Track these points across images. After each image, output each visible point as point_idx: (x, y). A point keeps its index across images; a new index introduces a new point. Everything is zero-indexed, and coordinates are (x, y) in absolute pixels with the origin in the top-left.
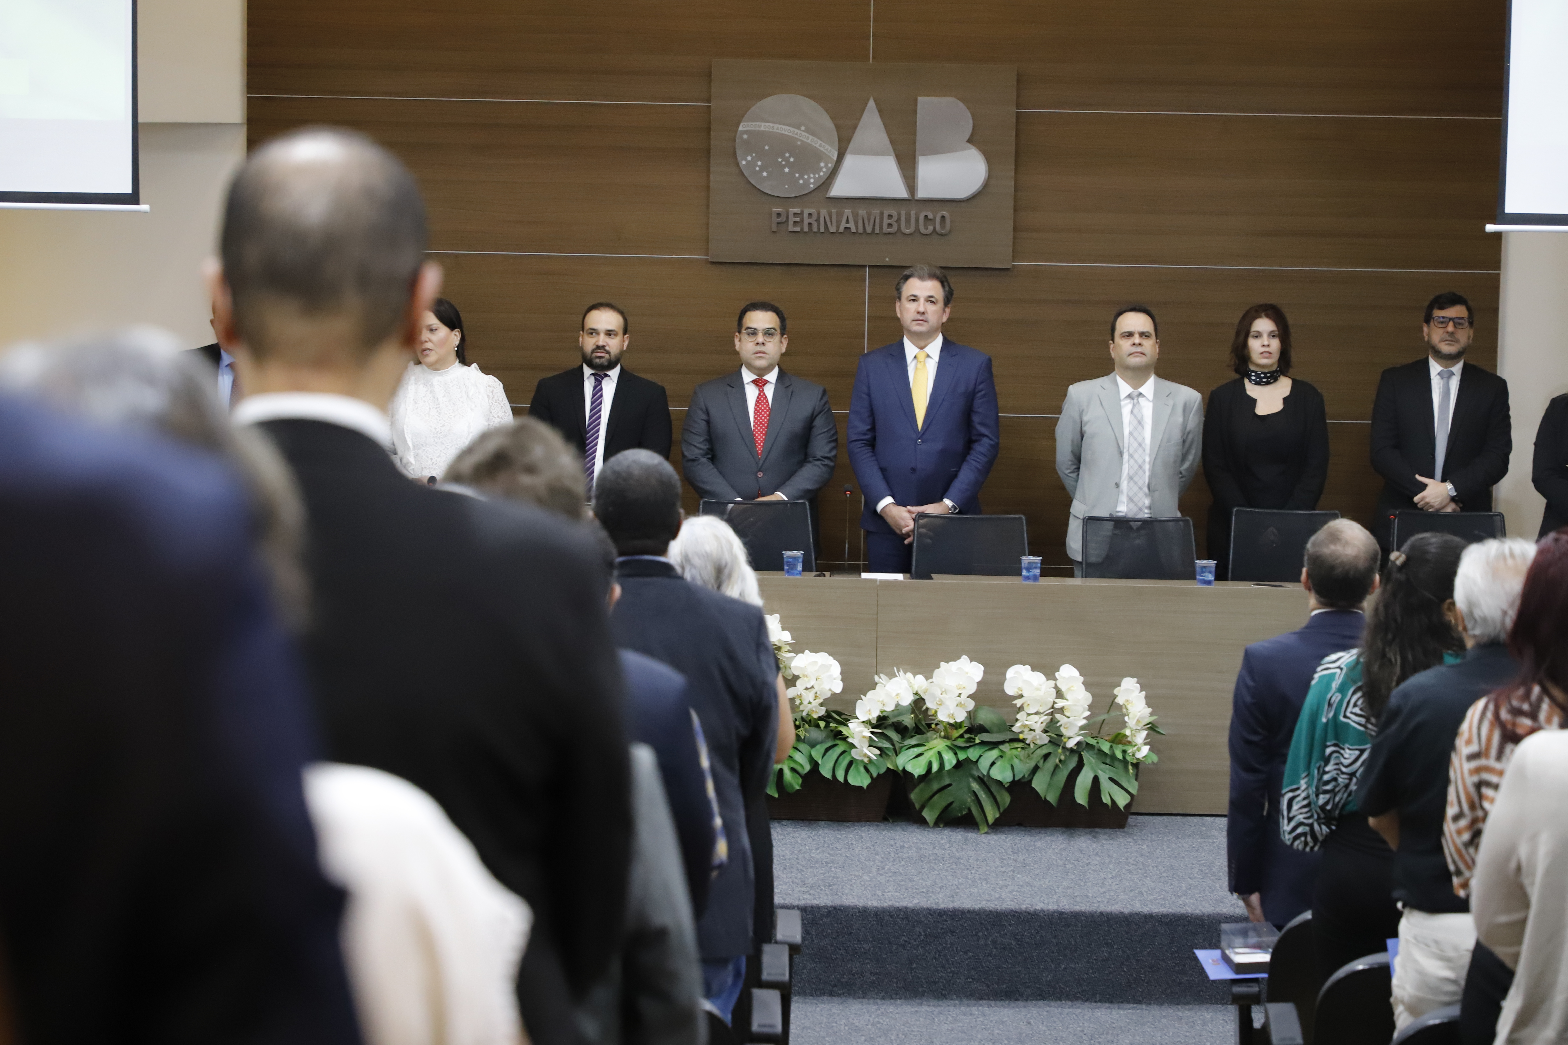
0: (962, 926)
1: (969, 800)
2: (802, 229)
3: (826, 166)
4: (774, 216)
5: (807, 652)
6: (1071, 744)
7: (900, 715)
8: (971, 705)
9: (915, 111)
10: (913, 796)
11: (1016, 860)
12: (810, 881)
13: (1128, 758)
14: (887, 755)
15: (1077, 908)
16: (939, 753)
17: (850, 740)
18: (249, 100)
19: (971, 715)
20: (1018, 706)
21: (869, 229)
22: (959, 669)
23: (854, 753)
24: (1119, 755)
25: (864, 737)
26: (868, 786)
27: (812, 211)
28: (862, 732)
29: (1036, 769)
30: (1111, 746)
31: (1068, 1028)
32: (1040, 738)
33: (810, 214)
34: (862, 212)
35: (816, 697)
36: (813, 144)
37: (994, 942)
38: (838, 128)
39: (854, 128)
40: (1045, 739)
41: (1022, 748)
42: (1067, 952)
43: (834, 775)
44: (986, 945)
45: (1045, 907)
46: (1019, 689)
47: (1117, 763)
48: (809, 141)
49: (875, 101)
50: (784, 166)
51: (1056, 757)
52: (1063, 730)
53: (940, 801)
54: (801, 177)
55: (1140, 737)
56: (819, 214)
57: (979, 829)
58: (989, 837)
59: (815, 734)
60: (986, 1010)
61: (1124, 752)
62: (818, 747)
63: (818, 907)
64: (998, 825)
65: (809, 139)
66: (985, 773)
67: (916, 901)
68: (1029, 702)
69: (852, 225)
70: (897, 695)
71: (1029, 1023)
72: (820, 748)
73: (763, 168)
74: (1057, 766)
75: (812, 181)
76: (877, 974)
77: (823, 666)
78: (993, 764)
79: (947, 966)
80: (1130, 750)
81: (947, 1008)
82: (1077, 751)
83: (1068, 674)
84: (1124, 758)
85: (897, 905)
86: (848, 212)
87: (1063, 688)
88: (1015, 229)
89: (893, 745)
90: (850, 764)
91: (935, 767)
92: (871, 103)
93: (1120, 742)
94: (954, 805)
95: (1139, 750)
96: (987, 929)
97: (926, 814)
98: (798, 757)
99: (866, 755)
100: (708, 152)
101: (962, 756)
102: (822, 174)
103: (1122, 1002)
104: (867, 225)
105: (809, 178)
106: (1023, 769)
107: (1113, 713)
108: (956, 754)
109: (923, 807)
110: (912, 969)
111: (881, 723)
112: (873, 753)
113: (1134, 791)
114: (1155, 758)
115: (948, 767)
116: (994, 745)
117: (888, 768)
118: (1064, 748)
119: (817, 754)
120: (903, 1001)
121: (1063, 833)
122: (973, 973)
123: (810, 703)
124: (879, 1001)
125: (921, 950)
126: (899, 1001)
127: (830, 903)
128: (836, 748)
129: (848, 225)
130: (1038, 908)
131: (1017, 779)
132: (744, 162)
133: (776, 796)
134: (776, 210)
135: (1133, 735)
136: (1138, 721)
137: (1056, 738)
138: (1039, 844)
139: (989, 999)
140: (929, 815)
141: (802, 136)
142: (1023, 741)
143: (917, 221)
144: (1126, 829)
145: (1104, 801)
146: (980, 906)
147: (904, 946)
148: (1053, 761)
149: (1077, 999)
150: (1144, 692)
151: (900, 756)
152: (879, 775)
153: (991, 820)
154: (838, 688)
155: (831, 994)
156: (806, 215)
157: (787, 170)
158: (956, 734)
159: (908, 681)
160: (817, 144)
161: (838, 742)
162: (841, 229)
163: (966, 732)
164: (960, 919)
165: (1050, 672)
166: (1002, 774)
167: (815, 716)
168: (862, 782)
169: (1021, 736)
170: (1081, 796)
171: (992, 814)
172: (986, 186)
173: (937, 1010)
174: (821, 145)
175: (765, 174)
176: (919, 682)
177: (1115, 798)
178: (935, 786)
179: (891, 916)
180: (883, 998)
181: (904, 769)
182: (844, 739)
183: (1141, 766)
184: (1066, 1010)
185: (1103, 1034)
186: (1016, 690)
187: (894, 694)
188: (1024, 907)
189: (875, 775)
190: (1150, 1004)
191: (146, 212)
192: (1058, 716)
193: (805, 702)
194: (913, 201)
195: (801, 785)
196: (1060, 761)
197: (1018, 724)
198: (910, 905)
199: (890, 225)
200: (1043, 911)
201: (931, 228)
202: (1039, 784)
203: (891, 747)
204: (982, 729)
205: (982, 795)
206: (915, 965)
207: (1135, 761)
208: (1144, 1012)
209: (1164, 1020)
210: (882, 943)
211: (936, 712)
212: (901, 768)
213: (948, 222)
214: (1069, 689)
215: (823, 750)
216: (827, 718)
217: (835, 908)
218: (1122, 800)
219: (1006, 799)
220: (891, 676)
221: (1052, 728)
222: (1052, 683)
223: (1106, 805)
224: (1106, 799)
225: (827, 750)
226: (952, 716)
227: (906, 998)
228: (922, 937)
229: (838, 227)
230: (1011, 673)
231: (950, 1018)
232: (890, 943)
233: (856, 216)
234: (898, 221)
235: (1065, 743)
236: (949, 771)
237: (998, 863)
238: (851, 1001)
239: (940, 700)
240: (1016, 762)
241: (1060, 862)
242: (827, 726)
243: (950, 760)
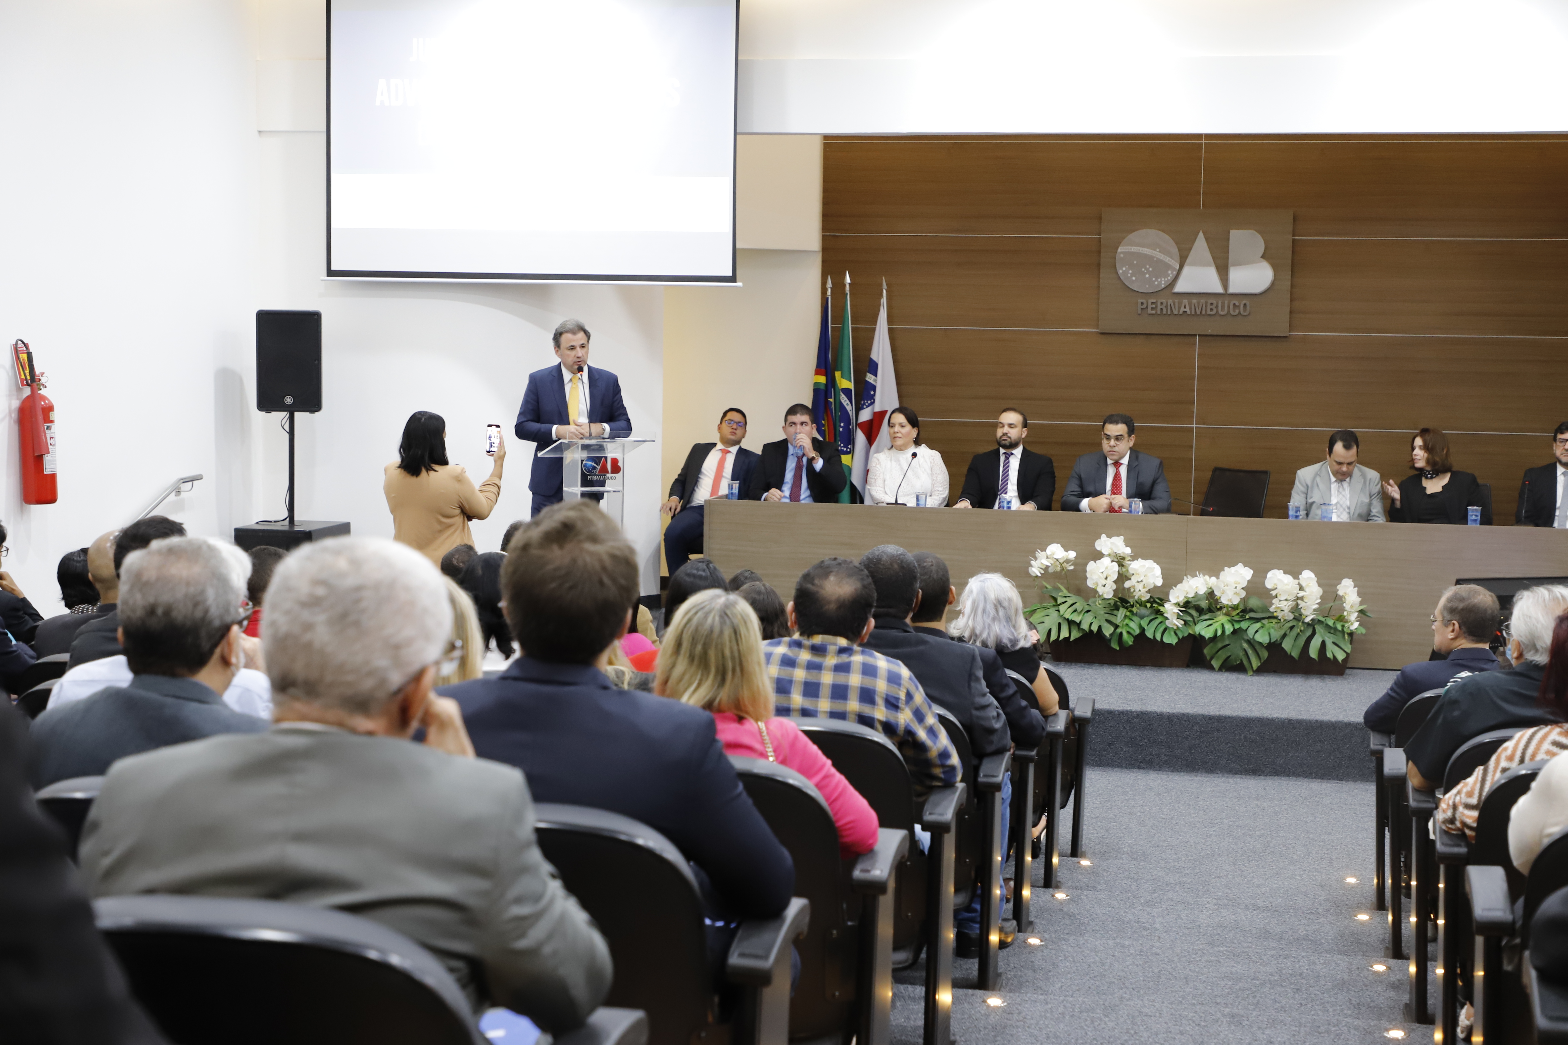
0: (1224, 726)
1: (1241, 654)
2: (1156, 313)
3: (1172, 273)
4: (1139, 304)
5: (1140, 559)
6: (1308, 620)
7: (1199, 600)
8: (1243, 594)
9: (1228, 239)
10: (1206, 651)
11: (1267, 691)
12: (1130, 697)
13: (1345, 630)
14: (1189, 625)
15: (1300, 717)
16: (1222, 624)
17: (1165, 615)
18: (823, 235)
19: (1243, 600)
20: (1274, 595)
21: (1198, 312)
22: (1236, 571)
23: (1167, 623)
24: (1340, 628)
25: (1174, 613)
26: (1176, 643)
27: (1164, 301)
28: (1172, 610)
29: (1284, 636)
30: (1334, 622)
31: (1290, 792)
32: (1288, 616)
33: (1162, 303)
34: (1195, 301)
35: (1144, 587)
36: (1164, 259)
37: (1245, 737)
38: (1179, 250)
39: (1190, 249)
40: (1291, 617)
41: (1276, 622)
42: (1294, 745)
43: (1154, 637)
44: (1240, 739)
45: (1280, 716)
46: (1275, 584)
47: (1338, 633)
48: (1161, 258)
49: (1204, 233)
50: (1146, 273)
51: (1298, 628)
52: (1302, 610)
53: (1223, 655)
54: (1156, 280)
55: (1353, 617)
56: (1167, 303)
57: (1247, 673)
58: (1254, 678)
59: (1143, 611)
60: (1239, 780)
61: (1343, 626)
62: (1145, 619)
63: (1131, 712)
64: (1261, 670)
65: (1162, 257)
66: (1251, 637)
67: (1195, 710)
68: (1280, 593)
69: (1187, 309)
70: (1197, 587)
71: (1265, 789)
72: (1147, 620)
73: (1132, 275)
74: (1298, 634)
75: (1163, 282)
76: (1168, 755)
77: (1149, 568)
78: (1257, 631)
79: (1214, 752)
80: (1346, 625)
81: (1214, 779)
82: (1312, 625)
83: (1308, 576)
84: (1343, 629)
85: (1183, 712)
86: (1185, 302)
87: (1304, 585)
88: (1291, 312)
89: (1194, 619)
90: (1165, 630)
91: (1219, 633)
92: (1201, 235)
93: (1341, 621)
94: (1231, 657)
95: (1352, 624)
96: (1241, 729)
97: (1213, 663)
98: (1132, 624)
99: (1175, 624)
100: (1099, 265)
101: (1237, 626)
102: (1169, 278)
103: (1330, 779)
104: (1197, 309)
105: (1161, 281)
106: (1276, 635)
107: (1337, 603)
108: (1233, 625)
109: (1212, 658)
110: (1192, 753)
111: (1187, 606)
112: (1179, 623)
113: (1349, 651)
114: (1363, 631)
115: (1228, 632)
116: (1258, 620)
117: (1189, 633)
118: (1303, 622)
119: (1144, 623)
120: (1185, 773)
121: (1302, 677)
122: (1231, 757)
123: (1140, 591)
124: (1169, 773)
125: (1197, 741)
126: (1182, 774)
127: (1139, 710)
128: (1156, 620)
129: (1185, 310)
130: (1275, 716)
131: (1272, 641)
132: (1121, 271)
133: (1118, 649)
134: (1140, 301)
135: (1349, 615)
136: (1352, 606)
137: (1298, 617)
138: (1285, 682)
139: (1241, 774)
140: (1216, 664)
141: (1157, 254)
142: (1276, 618)
143: (1229, 307)
144: (1344, 676)
145: (1328, 656)
146: (1236, 714)
147: (1186, 738)
148: (1296, 630)
149: (1299, 776)
150: (1356, 588)
151: (1197, 625)
152: (1183, 637)
153: (1255, 667)
154: (1159, 582)
155: (1139, 768)
156: (1159, 304)
157: (1147, 276)
158: (1234, 613)
159: (1205, 580)
160: (1167, 259)
161: (1158, 616)
162: (1181, 312)
163: (1241, 612)
164: (1223, 722)
165: (1296, 576)
166: (1262, 638)
167: (1143, 599)
168: (1172, 641)
169: (1275, 614)
170: (1313, 653)
171: (1255, 664)
172: (1273, 284)
173: (1206, 779)
174: (1169, 260)
175: (1134, 278)
176: (1212, 581)
177: (1336, 655)
178: (1220, 645)
179: (1178, 719)
180: (1172, 771)
181: (1199, 634)
182: (1162, 614)
183: (1355, 637)
184: (1291, 783)
185: (1313, 797)
186: (1273, 585)
187: (1194, 587)
188: (1265, 716)
189: (1181, 637)
190: (1348, 781)
191: (739, 287)
192: (1299, 602)
193: (1137, 590)
194: (1226, 295)
195: (1134, 642)
196: (1301, 631)
197: (1274, 607)
198: (1191, 712)
199: (1212, 310)
200: (1277, 718)
201: (1237, 312)
202: (1287, 645)
203: (1192, 619)
204: (1252, 610)
205: (1250, 652)
206: (1193, 751)
207: (1349, 632)
208: (1343, 785)
209: (1356, 791)
210: (1172, 736)
211: (1220, 598)
212: (1197, 633)
213: (1248, 308)
214: (1307, 585)
215: (1148, 622)
216: (1152, 601)
217: (1141, 712)
218: (1341, 656)
219: (1265, 654)
220: (1194, 576)
221: (1296, 610)
222: (1297, 581)
223: (1329, 659)
224: (1329, 655)
225: (1151, 621)
226: (1230, 600)
227: (1187, 772)
228: (1198, 733)
229: (1179, 311)
230: (1270, 575)
231: (1214, 784)
232: (1177, 736)
233: (1190, 304)
234: (1217, 307)
235: (1304, 619)
236: (1228, 635)
237: (1255, 691)
238: (1151, 772)
239: (1223, 591)
240: (1272, 631)
241: (1296, 693)
242: (1151, 607)
243: (1229, 629)
